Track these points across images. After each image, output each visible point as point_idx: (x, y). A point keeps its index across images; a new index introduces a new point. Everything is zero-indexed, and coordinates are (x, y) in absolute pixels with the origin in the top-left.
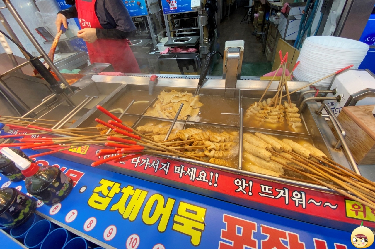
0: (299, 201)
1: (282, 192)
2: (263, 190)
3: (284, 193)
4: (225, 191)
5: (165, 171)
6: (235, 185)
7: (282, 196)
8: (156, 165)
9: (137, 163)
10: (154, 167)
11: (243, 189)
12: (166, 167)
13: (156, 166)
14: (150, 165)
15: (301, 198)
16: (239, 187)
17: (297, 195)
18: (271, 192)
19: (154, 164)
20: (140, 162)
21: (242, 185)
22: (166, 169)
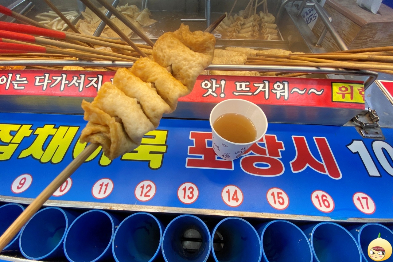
0: (280, 93)
1: (262, 85)
2: (238, 88)
3: (264, 87)
4: (190, 98)
5: (97, 88)
6: (203, 88)
7: (261, 90)
8: (78, 81)
9: (45, 83)
10: (77, 85)
11: (212, 92)
12: (97, 82)
13: (79, 83)
14: (69, 83)
15: (284, 89)
16: (208, 91)
17: (278, 86)
18: (248, 89)
19: (76, 81)
20: (50, 81)
21: (211, 88)
22: (97, 84)
